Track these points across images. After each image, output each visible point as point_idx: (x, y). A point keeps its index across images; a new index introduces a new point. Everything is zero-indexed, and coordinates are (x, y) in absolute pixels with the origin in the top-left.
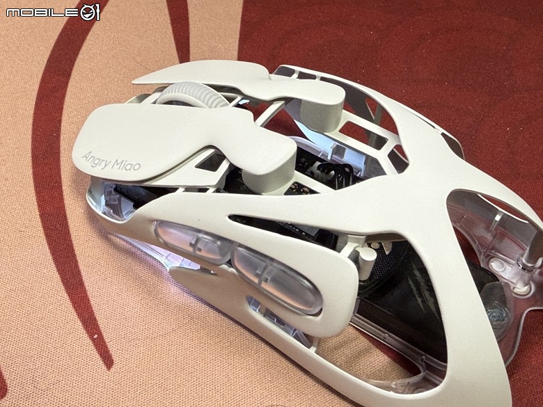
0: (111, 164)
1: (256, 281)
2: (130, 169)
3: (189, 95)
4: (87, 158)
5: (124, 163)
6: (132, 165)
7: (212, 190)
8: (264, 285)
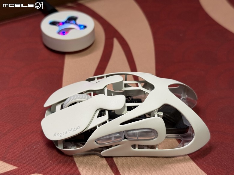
0: (68, 132)
1: (136, 138)
2: (77, 130)
3: (76, 99)
4: (56, 135)
5: (72, 129)
6: (76, 128)
7: (108, 121)
8: (139, 138)
